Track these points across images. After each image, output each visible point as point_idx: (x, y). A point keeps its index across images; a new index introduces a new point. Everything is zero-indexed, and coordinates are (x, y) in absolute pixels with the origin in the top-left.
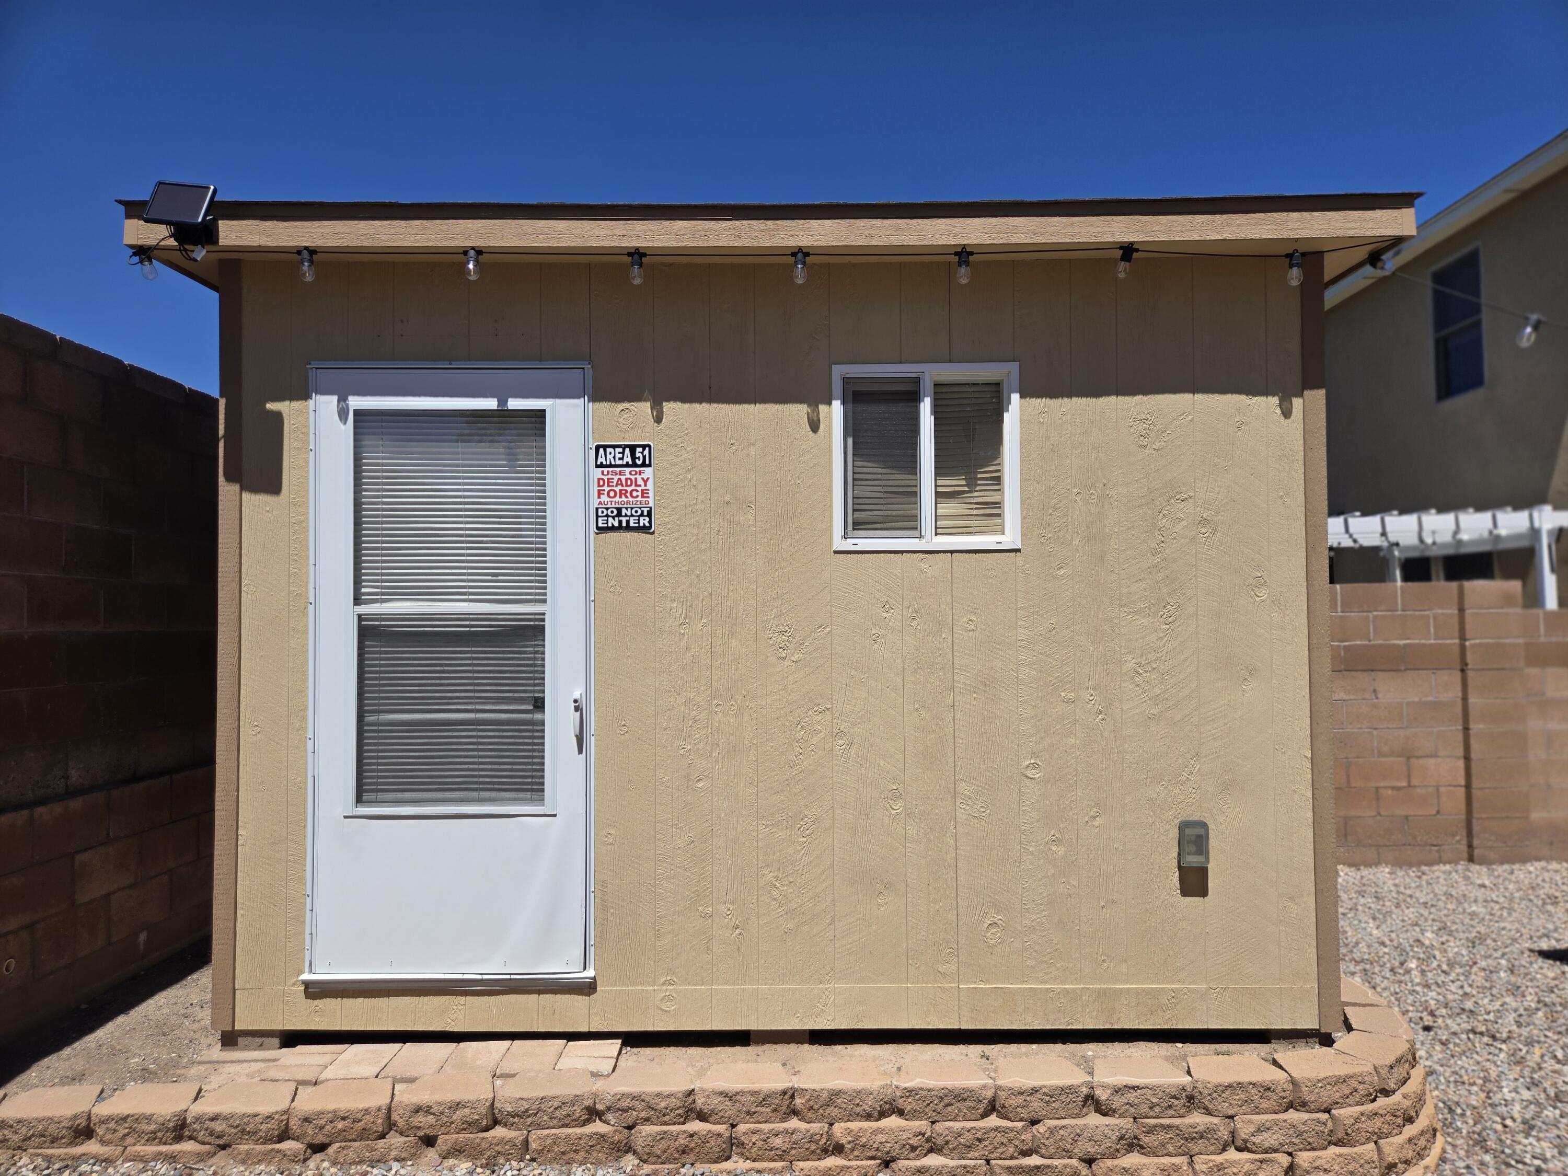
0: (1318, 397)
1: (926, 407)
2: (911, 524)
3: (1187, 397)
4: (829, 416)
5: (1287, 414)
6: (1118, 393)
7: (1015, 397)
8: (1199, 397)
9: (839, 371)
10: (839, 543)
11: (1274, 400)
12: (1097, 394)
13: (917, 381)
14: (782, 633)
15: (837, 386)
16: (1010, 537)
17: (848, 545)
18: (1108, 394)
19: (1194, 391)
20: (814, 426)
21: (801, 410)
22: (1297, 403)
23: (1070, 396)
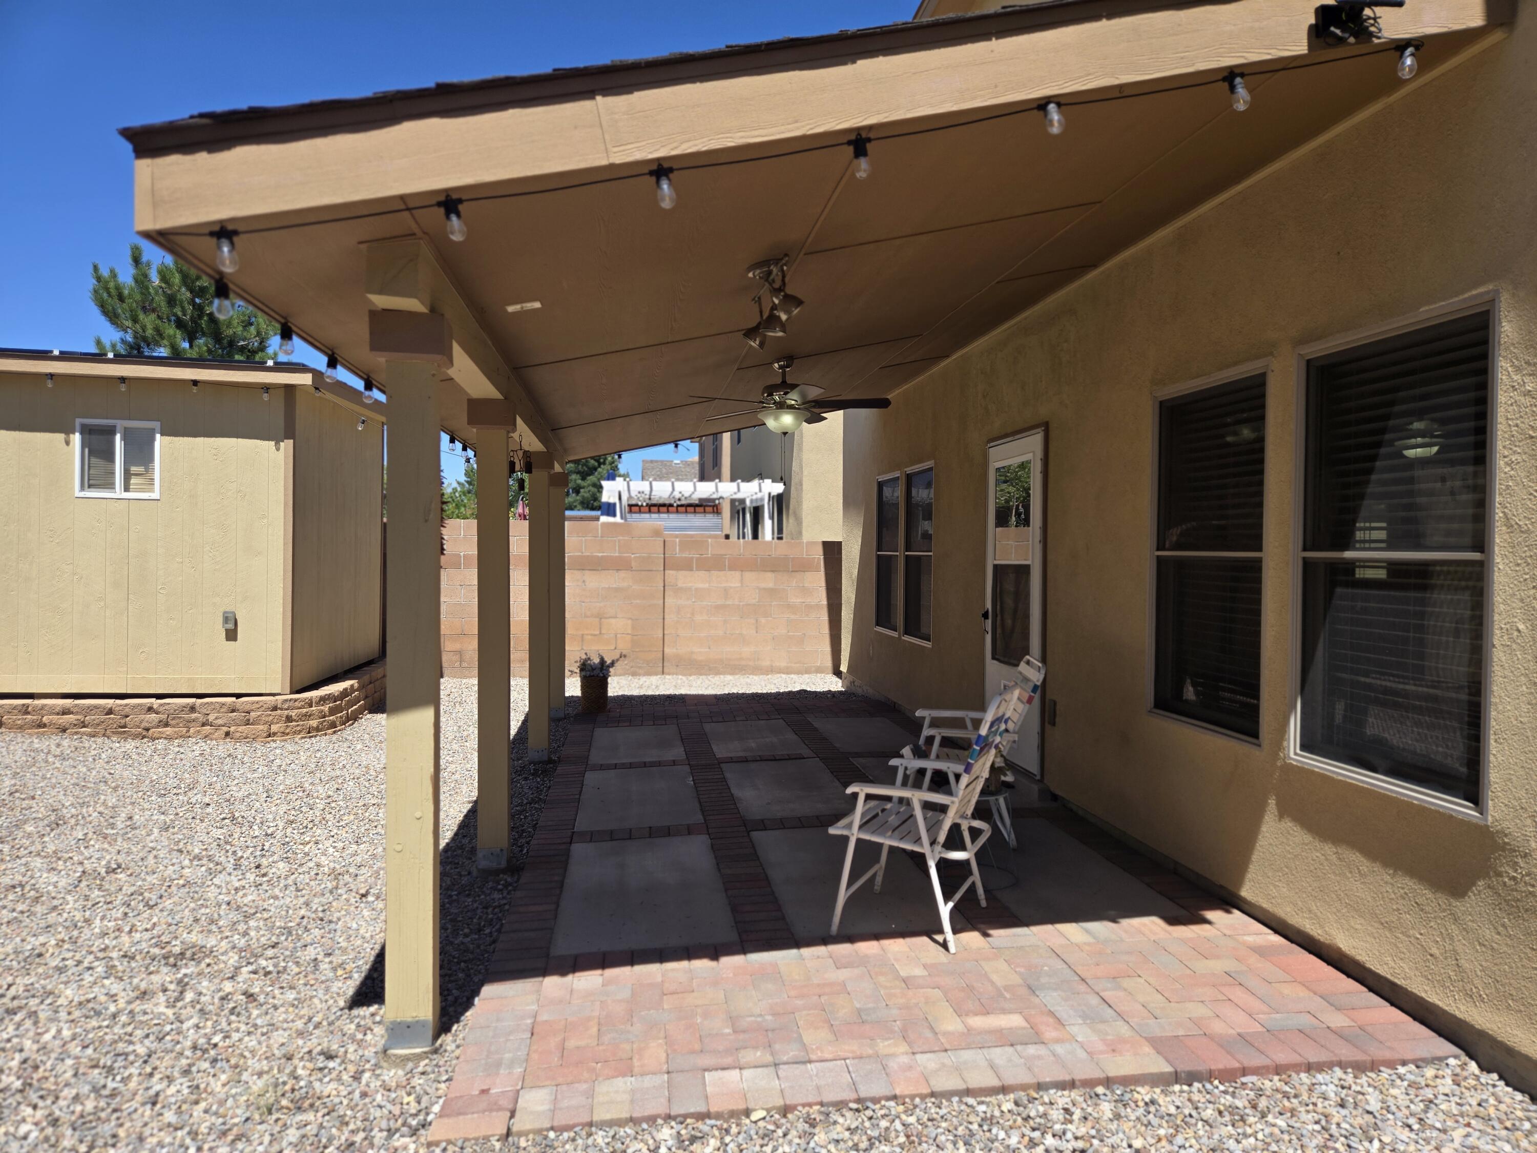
0: (290, 442)
1: (118, 437)
2: (110, 486)
3: (235, 439)
4: (74, 440)
5: (278, 449)
6: (204, 436)
7: (158, 436)
8: (240, 440)
9: (78, 421)
10: (78, 493)
11: (273, 443)
12: (195, 436)
13: (115, 427)
14: (51, 531)
15: (78, 426)
16: (155, 495)
17: (82, 494)
18: (200, 436)
19: (237, 437)
20: (67, 443)
21: (61, 437)
22: (282, 444)
23: (183, 436)
